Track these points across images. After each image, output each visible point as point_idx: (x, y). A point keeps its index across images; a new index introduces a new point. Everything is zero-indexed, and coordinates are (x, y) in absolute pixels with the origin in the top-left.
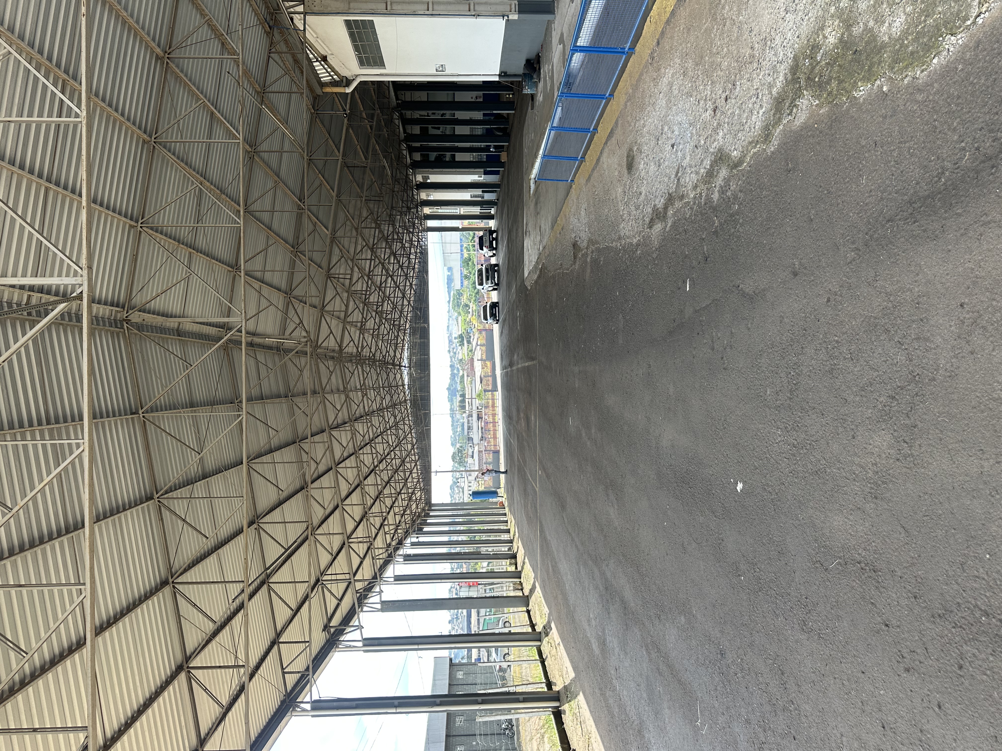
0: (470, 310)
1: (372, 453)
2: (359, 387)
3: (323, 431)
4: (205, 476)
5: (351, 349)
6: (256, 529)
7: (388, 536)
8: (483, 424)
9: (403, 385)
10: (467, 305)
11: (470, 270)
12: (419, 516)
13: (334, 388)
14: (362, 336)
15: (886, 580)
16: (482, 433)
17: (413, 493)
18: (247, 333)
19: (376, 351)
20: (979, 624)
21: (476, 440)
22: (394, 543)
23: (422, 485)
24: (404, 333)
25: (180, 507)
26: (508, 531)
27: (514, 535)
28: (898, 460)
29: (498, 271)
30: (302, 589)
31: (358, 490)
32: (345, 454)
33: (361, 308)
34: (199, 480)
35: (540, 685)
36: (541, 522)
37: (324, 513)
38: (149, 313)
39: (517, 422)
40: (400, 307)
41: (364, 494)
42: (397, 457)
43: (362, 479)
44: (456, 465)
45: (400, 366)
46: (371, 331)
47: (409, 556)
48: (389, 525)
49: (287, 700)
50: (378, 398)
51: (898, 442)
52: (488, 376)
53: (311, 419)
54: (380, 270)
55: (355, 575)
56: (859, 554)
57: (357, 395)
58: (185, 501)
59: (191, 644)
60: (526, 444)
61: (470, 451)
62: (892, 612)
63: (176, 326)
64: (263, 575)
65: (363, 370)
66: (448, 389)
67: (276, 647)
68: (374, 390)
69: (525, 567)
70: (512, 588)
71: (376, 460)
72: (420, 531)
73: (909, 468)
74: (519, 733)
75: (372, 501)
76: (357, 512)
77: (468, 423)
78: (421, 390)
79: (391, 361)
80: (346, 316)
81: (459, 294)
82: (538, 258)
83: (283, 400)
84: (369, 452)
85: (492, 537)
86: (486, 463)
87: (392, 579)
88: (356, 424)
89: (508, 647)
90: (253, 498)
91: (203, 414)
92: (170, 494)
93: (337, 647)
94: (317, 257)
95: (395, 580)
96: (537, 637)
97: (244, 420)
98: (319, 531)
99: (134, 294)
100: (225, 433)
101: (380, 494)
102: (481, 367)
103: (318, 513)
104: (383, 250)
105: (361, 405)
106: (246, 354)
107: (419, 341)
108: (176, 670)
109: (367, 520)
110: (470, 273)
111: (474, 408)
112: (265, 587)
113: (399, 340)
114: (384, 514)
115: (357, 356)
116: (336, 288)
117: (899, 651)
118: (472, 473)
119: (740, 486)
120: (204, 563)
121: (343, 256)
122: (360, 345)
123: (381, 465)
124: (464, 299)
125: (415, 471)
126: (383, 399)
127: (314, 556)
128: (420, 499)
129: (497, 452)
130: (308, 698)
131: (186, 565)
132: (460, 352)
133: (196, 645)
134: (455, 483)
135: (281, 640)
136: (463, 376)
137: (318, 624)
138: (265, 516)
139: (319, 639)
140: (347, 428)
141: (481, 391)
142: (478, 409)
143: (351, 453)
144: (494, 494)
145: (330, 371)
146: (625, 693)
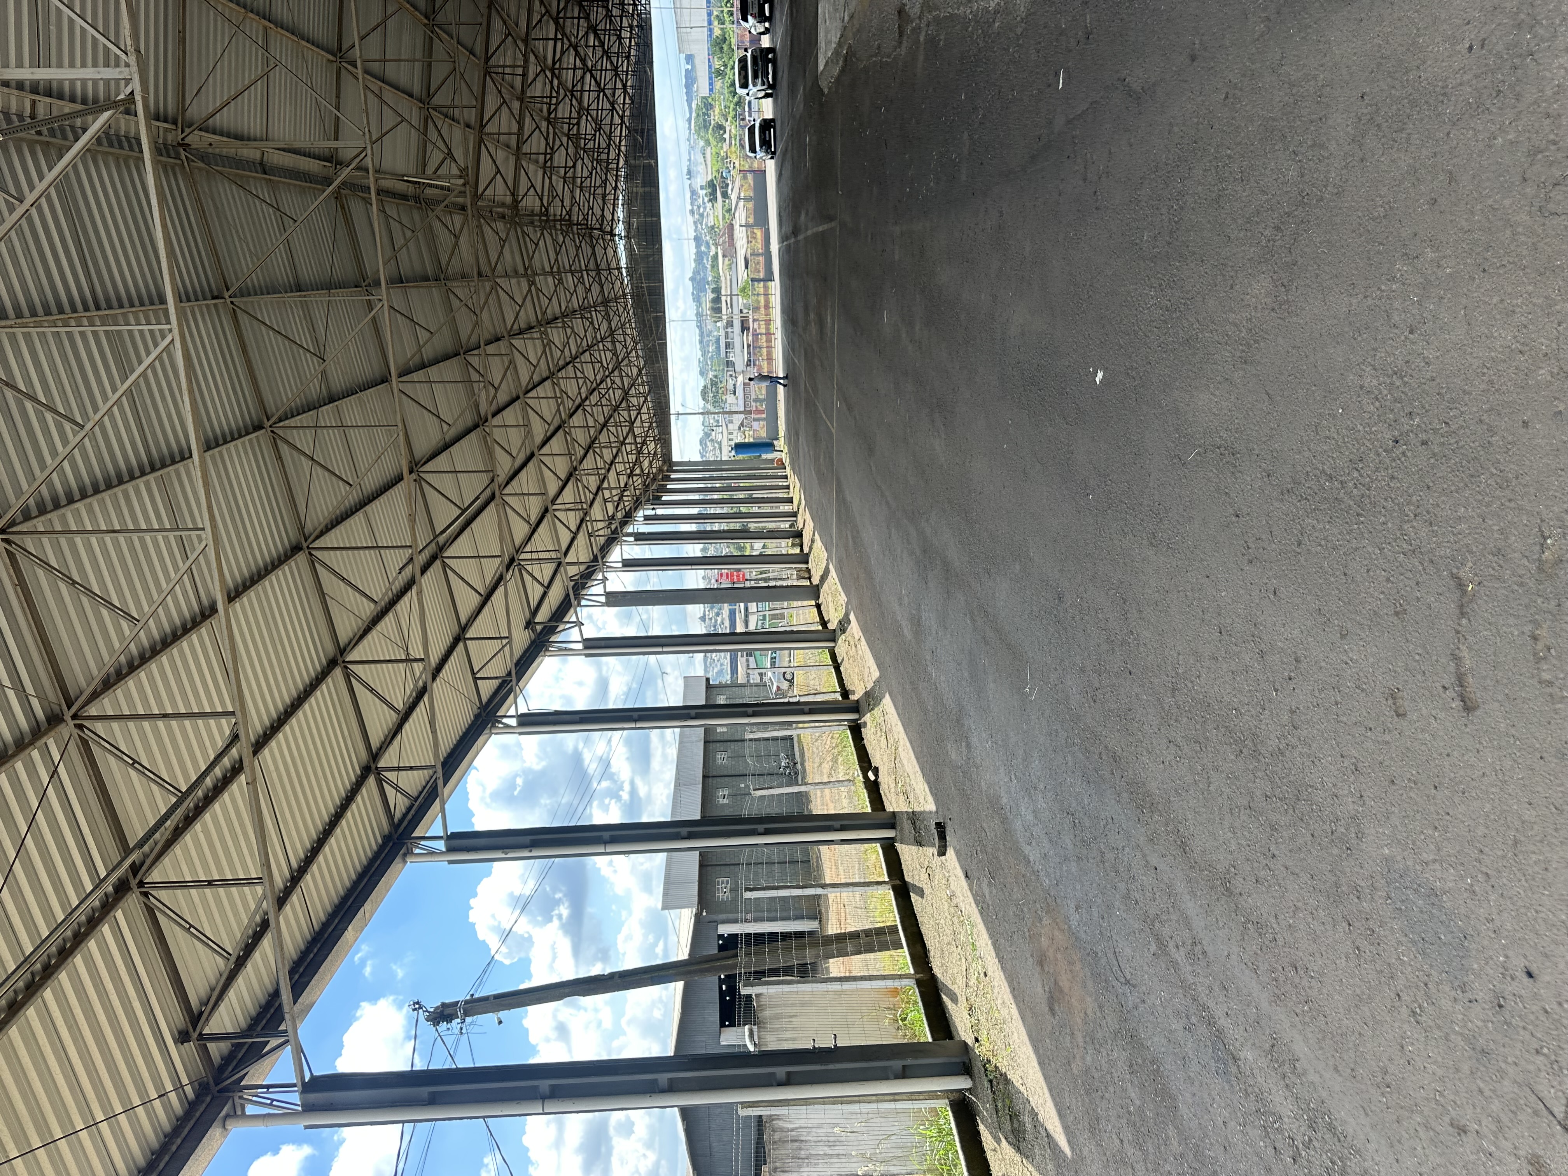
0: (726, 136)
1: (577, 379)
2: (548, 269)
3: (498, 339)
4: (332, 399)
5: (530, 202)
6: (415, 480)
7: (609, 504)
8: (750, 338)
9: (619, 269)
10: (720, 127)
11: (725, 59)
12: (655, 479)
13: (509, 269)
14: (546, 178)
15: (1242, 461)
16: (749, 353)
17: (644, 443)
19: (572, 205)
20: (1322, 492)
21: (740, 365)
22: (619, 515)
23: (657, 432)
24: (617, 176)
25: (303, 439)
26: (790, 500)
27: (799, 505)
28: (1273, 310)
29: (774, 62)
30: (492, 568)
31: (560, 434)
32: (536, 378)
33: (544, 130)
34: (325, 404)
35: (833, 695)
36: (838, 479)
37: (513, 465)
38: (214, 133)
39: (805, 329)
40: (607, 129)
41: (569, 440)
42: (615, 386)
43: (564, 418)
44: (708, 405)
45: (613, 235)
46: (562, 171)
47: (643, 534)
48: (610, 489)
49: (484, 715)
50: (580, 289)
51: (1277, 286)
52: (758, 255)
54: (572, 60)
55: (566, 554)
56: (1220, 437)
57: (547, 282)
58: (308, 431)
59: (345, 632)
60: (817, 362)
61: (731, 382)
62: (1245, 499)
63: (258, 155)
64: (433, 545)
65: (553, 240)
66: (692, 279)
67: (461, 644)
68: (573, 274)
69: (815, 546)
70: (795, 577)
71: (583, 389)
72: (657, 501)
75: (582, 452)
76: (562, 467)
77: (727, 337)
78: (648, 277)
79: (598, 226)
80: (520, 143)
81: (707, 105)
82: (842, 36)
83: (433, 284)
84: (572, 375)
85: (767, 508)
86: (756, 401)
87: (620, 565)
88: (548, 330)
90: (407, 436)
91: (317, 300)
92: (286, 422)
93: (547, 650)
94: (466, 34)
95: (624, 566)
96: (830, 636)
98: (508, 490)
99: (188, 102)
100: (353, 331)
101: (593, 442)
102: (745, 240)
103: (505, 464)
104: (576, 21)
105: (555, 299)
107: (641, 190)
108: (328, 665)
109: (577, 479)
110: (725, 66)
111: (736, 311)
112: (438, 563)
113: (609, 188)
114: (602, 472)
115: (541, 214)
116: (500, 92)
117: (1246, 542)
118: (735, 416)
119: (1100, 375)
120: (347, 523)
121: (510, 34)
122: (546, 195)
123: (592, 397)
124: (715, 116)
125: (645, 410)
126: (587, 290)
127: (503, 524)
128: (655, 454)
130: (512, 712)
131: (322, 526)
132: (711, 212)
133: (351, 635)
134: (707, 435)
135: (467, 636)
136: (716, 257)
137: (519, 618)
138: (425, 463)
139: (521, 639)
140: (535, 336)
141: (747, 282)
142: (741, 311)
143: (544, 376)
144: (768, 446)
145: (500, 238)
146: (943, 678)
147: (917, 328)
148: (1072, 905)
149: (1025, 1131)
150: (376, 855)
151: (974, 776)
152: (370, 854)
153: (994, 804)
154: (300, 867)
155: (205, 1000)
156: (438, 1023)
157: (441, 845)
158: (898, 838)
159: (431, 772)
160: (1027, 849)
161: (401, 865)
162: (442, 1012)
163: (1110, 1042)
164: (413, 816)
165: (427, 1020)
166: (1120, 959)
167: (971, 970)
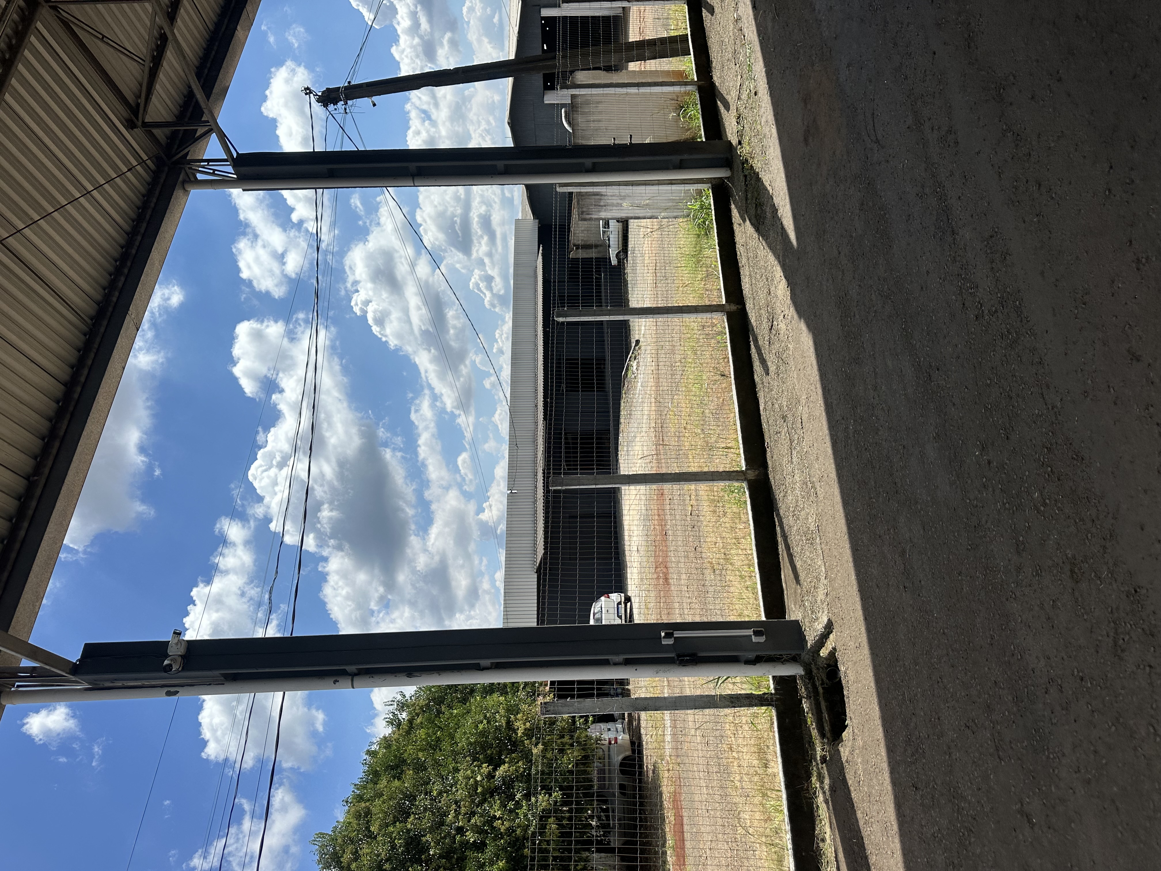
148: (845, 61)
149: (765, 217)
155: (138, 93)
162: (328, 96)
163: (849, 181)
165: (318, 102)
166: (876, 121)
167: (745, 87)
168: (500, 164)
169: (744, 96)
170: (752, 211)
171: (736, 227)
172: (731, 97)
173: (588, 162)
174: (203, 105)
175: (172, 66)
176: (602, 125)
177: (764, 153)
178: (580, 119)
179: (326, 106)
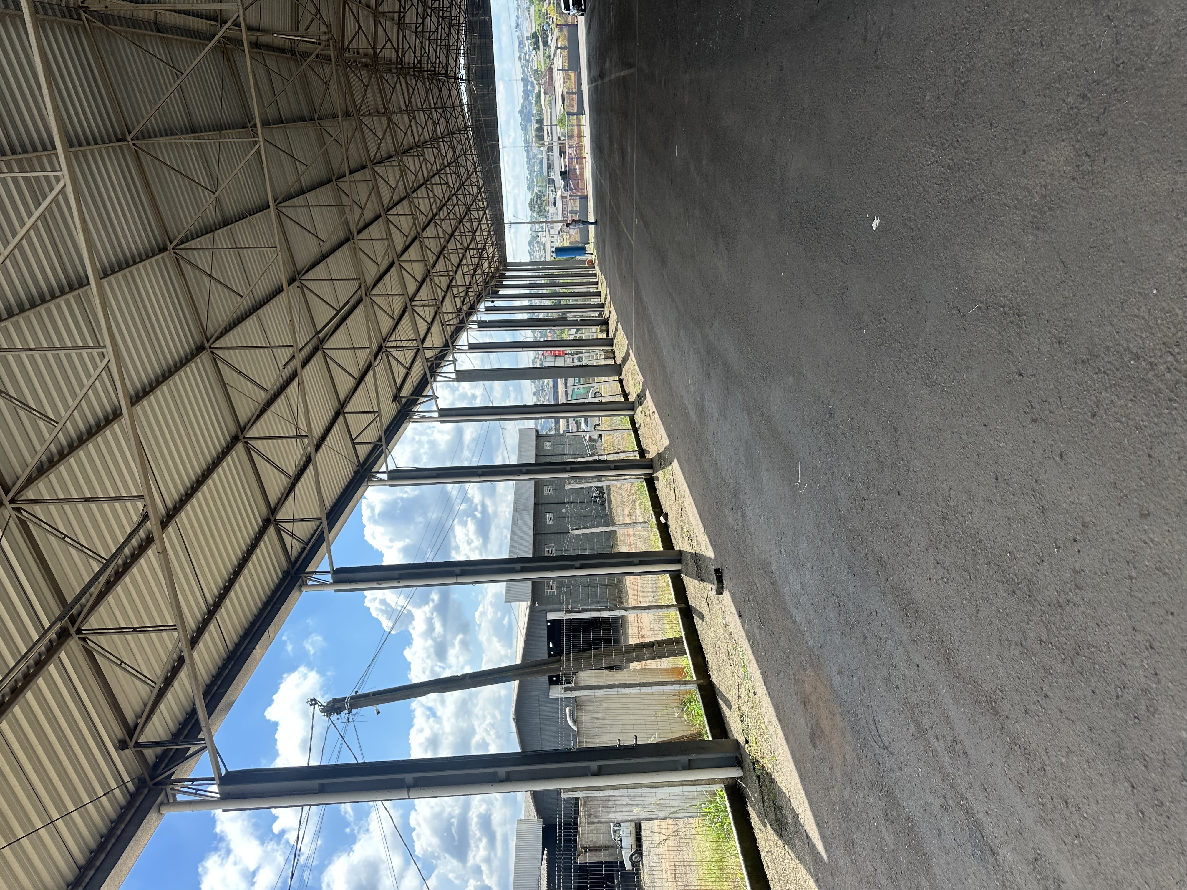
1: (429, 197)
2: (404, 108)
3: (364, 167)
4: (226, 223)
5: (388, 53)
6: (298, 287)
7: (457, 299)
8: (567, 160)
9: (462, 105)
12: (493, 277)
13: (372, 109)
14: (401, 33)
15: (1030, 324)
17: (484, 249)
18: (250, 29)
19: (422, 56)
20: (1125, 369)
22: (465, 308)
23: (494, 239)
24: (458, 30)
25: (202, 259)
26: (599, 294)
27: (605, 299)
28: (1074, 179)
30: (363, 356)
31: (416, 243)
32: (396, 198)
34: (220, 228)
35: (632, 454)
36: (637, 282)
37: (379, 270)
39: (610, 156)
41: (423, 248)
42: (460, 203)
43: (419, 230)
44: (535, 215)
45: (456, 78)
46: (414, 26)
47: (484, 322)
48: (457, 286)
49: (361, 471)
50: (430, 123)
51: (1079, 155)
52: (572, 93)
53: (347, 150)
55: (423, 341)
56: (1004, 297)
57: (402, 118)
58: (207, 252)
59: (243, 413)
60: (619, 184)
61: (552, 196)
62: (1030, 360)
63: (152, 17)
64: (315, 339)
65: (407, 83)
66: (521, 112)
67: (341, 418)
68: (424, 112)
69: (618, 333)
70: (603, 357)
71: (434, 206)
72: (495, 295)
73: (1086, 189)
74: (610, 500)
75: (435, 257)
76: (418, 270)
77: (548, 160)
78: (485, 113)
79: (444, 72)
80: (378, 4)
83: (309, 123)
84: (425, 195)
85: (581, 301)
87: (467, 348)
88: (405, 159)
89: (599, 416)
90: (289, 249)
91: (210, 141)
92: (187, 244)
93: (411, 418)
95: (470, 349)
96: (630, 406)
97: (262, 148)
98: (375, 291)
100: (241, 165)
101: (443, 249)
102: (562, 81)
103: (372, 271)
105: (409, 132)
106: (252, 58)
107: (478, 41)
108: (232, 441)
109: (431, 280)
111: (555, 139)
112: (319, 354)
113: (452, 40)
114: (451, 273)
115: (397, 63)
117: (1030, 401)
118: (555, 225)
119: (876, 223)
120: (242, 325)
122: (400, 47)
123: (441, 213)
125: (484, 221)
126: (435, 124)
127: (372, 320)
128: (493, 256)
129: (585, 198)
130: (384, 469)
131: (222, 328)
132: (535, 58)
133: (250, 415)
134: (534, 238)
135: (346, 410)
136: (539, 95)
137: (386, 393)
138: (307, 272)
139: (389, 410)
140: (394, 164)
141: (563, 115)
142: (560, 139)
143: (402, 196)
144: (582, 250)
145: (364, 85)
146: (722, 458)
147: (704, 163)
148: (835, 669)
149: (786, 823)
150: (278, 587)
151: (748, 541)
152: (272, 587)
153: (765, 568)
154: (215, 602)
155: (140, 713)
156: (331, 714)
157: (329, 578)
158: (683, 570)
159: (318, 523)
160: (794, 611)
161: (298, 593)
162: (333, 706)
163: (866, 788)
164: (307, 555)
165: (322, 712)
166: (879, 726)
167: (743, 686)
168: (502, 771)
169: (744, 695)
170: (772, 815)
171: (757, 832)
172: (731, 696)
173: (594, 765)
174: (203, 723)
175: (182, 685)
176: (608, 722)
177: (772, 752)
178: (584, 717)
179: (329, 715)
